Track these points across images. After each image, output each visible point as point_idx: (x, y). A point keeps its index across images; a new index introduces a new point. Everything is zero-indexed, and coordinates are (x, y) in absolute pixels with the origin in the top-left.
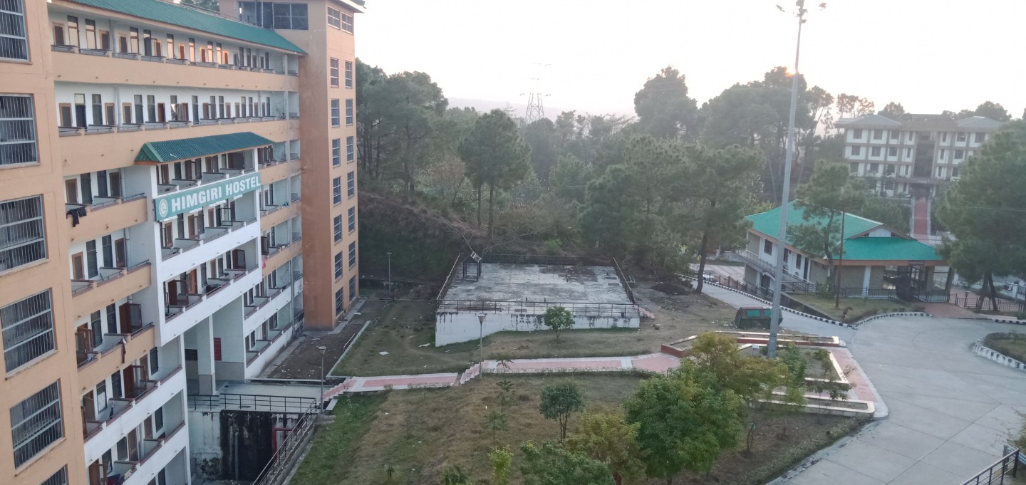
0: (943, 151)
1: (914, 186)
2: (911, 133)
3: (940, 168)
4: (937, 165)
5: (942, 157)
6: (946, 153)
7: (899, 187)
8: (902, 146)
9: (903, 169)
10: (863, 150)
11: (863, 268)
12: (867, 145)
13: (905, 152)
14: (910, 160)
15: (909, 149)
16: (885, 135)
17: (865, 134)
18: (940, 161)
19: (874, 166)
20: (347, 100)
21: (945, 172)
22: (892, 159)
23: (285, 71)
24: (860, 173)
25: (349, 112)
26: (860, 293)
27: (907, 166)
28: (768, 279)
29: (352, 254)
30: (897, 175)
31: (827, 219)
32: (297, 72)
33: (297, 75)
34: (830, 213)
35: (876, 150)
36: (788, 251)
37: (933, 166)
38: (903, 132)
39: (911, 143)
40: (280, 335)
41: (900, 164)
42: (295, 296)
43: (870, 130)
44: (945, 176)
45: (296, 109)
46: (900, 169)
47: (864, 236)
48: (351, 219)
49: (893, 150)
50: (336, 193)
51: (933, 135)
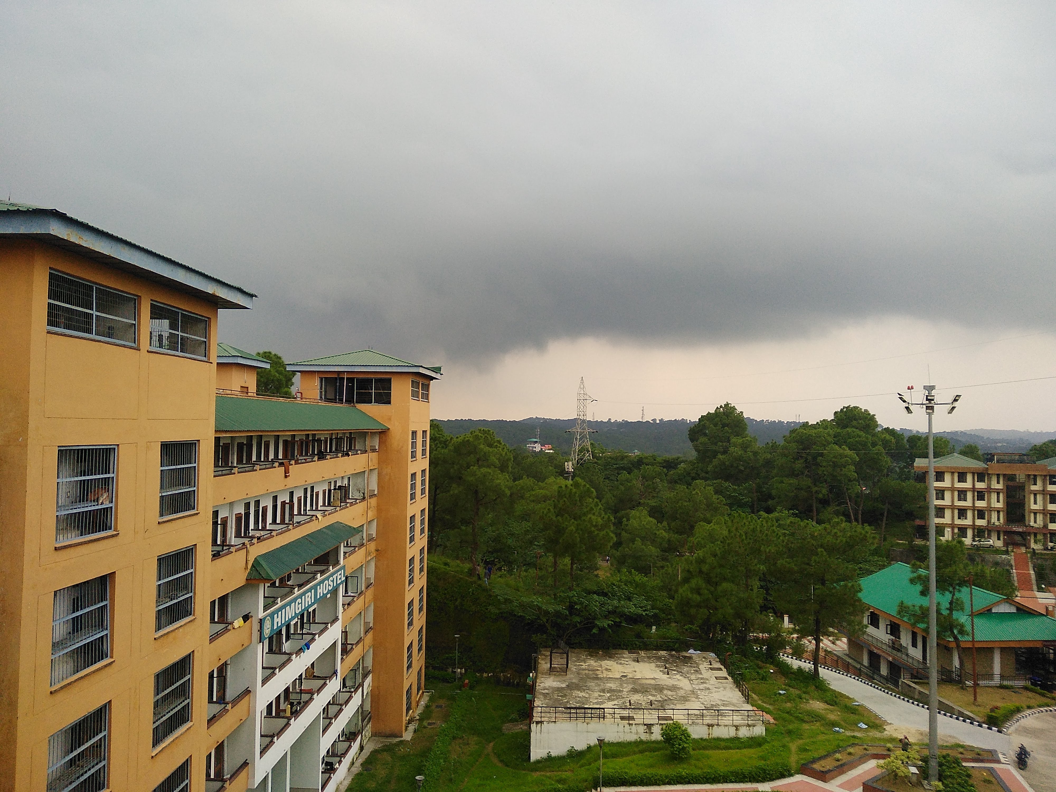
0: (1035, 495)
1: (1009, 534)
3: (1035, 514)
6: (1039, 498)
8: (989, 490)
10: (948, 495)
11: (991, 649)
12: (952, 489)
14: (1000, 505)
15: (998, 494)
17: (948, 478)
19: (962, 513)
20: (422, 471)
21: (1041, 519)
22: (981, 504)
23: (368, 448)
24: (947, 520)
25: (423, 482)
26: (992, 679)
27: (998, 512)
28: (878, 656)
29: (420, 640)
30: (989, 522)
31: (948, 596)
32: (377, 448)
33: (377, 450)
34: (951, 589)
35: (962, 494)
36: (899, 625)
37: (1026, 511)
38: (989, 474)
39: (1000, 486)
40: (350, 747)
41: (990, 509)
42: (365, 697)
43: (953, 473)
44: (1042, 523)
45: (374, 486)
46: (991, 515)
47: (987, 612)
48: (421, 600)
49: (981, 496)
50: (410, 575)
51: (1021, 477)
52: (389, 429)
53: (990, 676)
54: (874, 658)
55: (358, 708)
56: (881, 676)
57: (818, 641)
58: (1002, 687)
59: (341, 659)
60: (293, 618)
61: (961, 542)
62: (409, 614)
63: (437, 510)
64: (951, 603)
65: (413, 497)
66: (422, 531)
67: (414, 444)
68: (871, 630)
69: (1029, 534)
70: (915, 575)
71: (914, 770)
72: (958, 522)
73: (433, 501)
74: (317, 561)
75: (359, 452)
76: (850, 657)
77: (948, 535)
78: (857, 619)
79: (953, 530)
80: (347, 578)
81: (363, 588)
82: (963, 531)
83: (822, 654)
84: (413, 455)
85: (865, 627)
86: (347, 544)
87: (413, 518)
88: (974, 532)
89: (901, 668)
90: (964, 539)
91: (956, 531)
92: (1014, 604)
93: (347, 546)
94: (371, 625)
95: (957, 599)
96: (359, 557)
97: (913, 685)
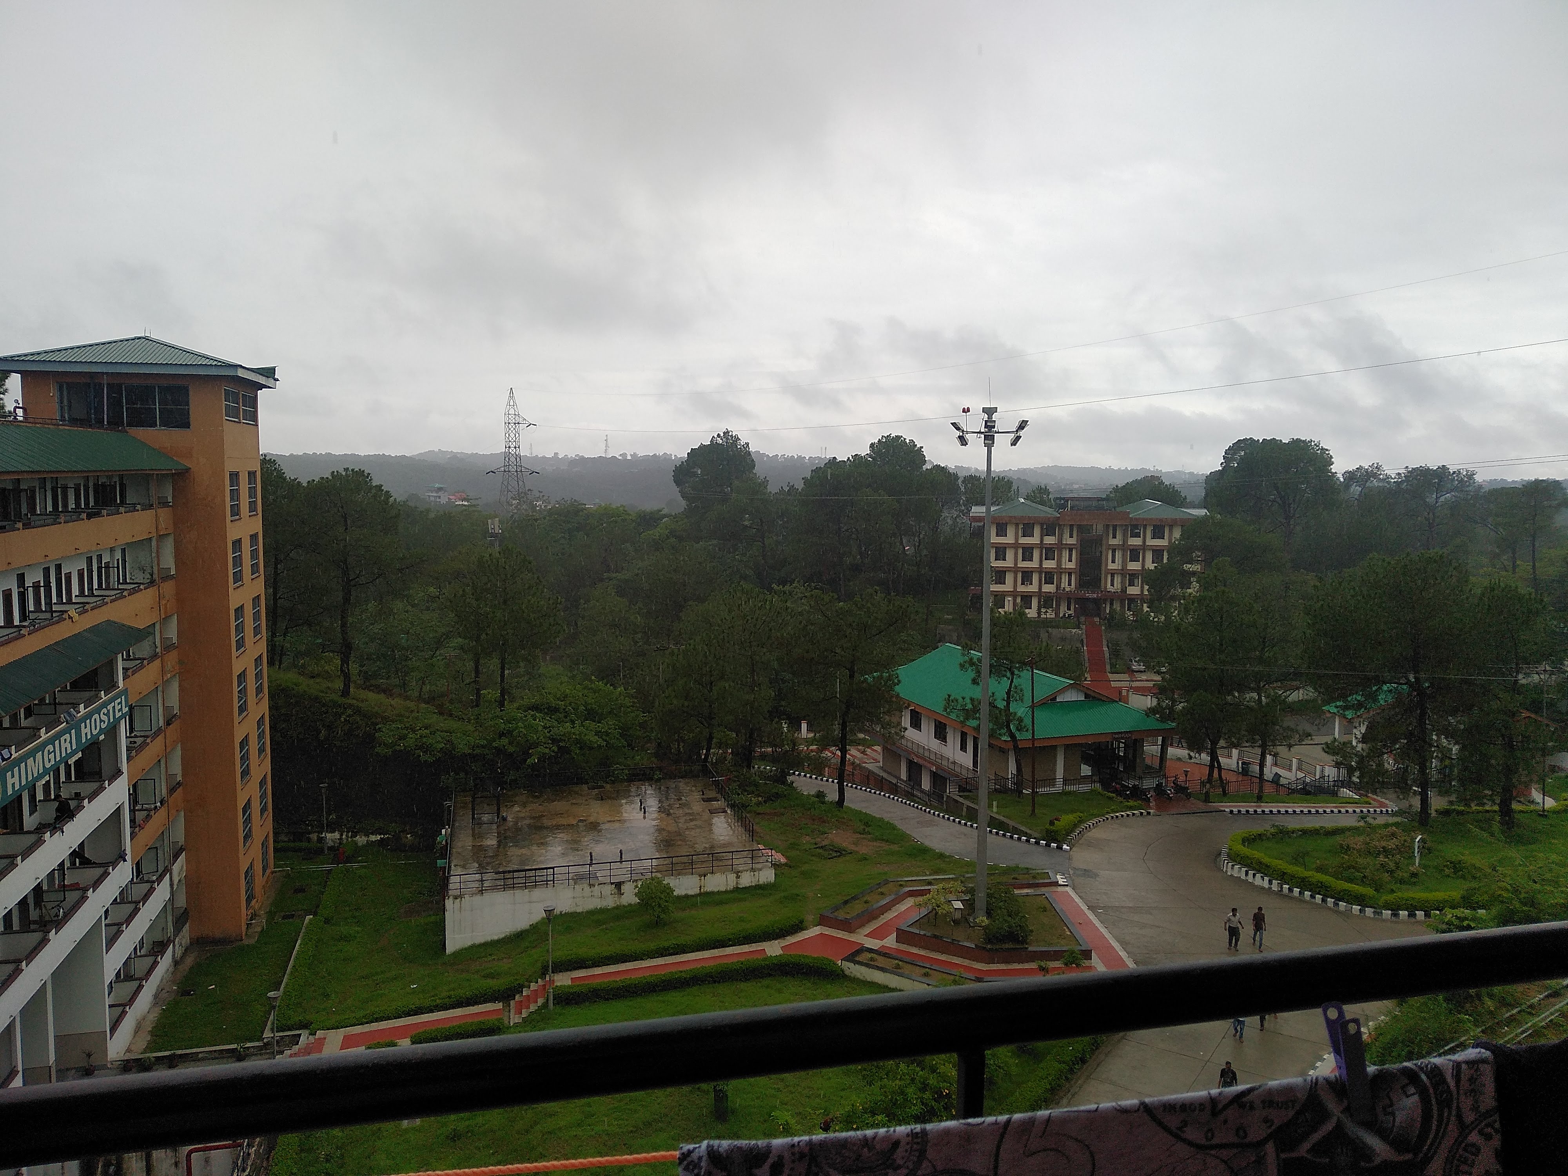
0: (1114, 551)
1: (1082, 602)
2: (1071, 526)
3: (1113, 575)
4: (1108, 571)
5: (1113, 561)
6: (1118, 555)
7: (1062, 604)
8: (1060, 546)
9: (1065, 579)
10: (1010, 554)
11: (1054, 748)
12: (1015, 546)
13: (1065, 554)
14: (1072, 565)
15: (1071, 550)
16: (1037, 531)
17: (1011, 531)
18: (1111, 566)
19: (1027, 576)
20: (251, 536)
21: (1119, 581)
22: (1049, 564)
23: (154, 500)
24: (1008, 587)
25: (254, 554)
26: (1054, 785)
27: (1070, 574)
28: (919, 767)
29: (263, 796)
30: (1058, 587)
31: (1006, 683)
32: (170, 499)
33: (171, 504)
34: (1008, 674)
35: (1027, 552)
36: (945, 725)
37: (1103, 572)
38: (1060, 525)
39: (1072, 541)
40: (155, 964)
41: (1060, 571)
42: (175, 887)
43: (1017, 525)
44: (1119, 586)
45: (169, 561)
46: (1061, 578)
47: (1051, 701)
48: (261, 736)
49: (1049, 552)
50: (240, 699)
51: (1098, 528)
52: (188, 470)
53: (1052, 782)
54: (915, 769)
55: (165, 906)
56: (923, 791)
57: (844, 752)
58: (1064, 793)
59: (131, 834)
60: (40, 776)
61: (1022, 614)
62: (241, 758)
63: (280, 598)
64: (1008, 693)
65: (238, 577)
66: (257, 631)
67: (235, 493)
68: (911, 733)
69: (1105, 601)
70: (966, 658)
71: (958, 905)
72: (1021, 588)
73: (273, 582)
74: (76, 686)
75: (138, 507)
76: (885, 771)
77: (1008, 607)
78: (894, 720)
79: (1015, 600)
80: (131, 708)
81: (161, 723)
82: (1026, 599)
83: (848, 768)
84: (236, 511)
85: (903, 730)
86: (128, 655)
87: (239, 611)
88: (1039, 602)
89: (946, 779)
90: (1027, 611)
91: (1019, 600)
92: (1082, 689)
93: (128, 658)
94: (179, 778)
95: (1016, 687)
96: (151, 673)
97: (961, 800)
